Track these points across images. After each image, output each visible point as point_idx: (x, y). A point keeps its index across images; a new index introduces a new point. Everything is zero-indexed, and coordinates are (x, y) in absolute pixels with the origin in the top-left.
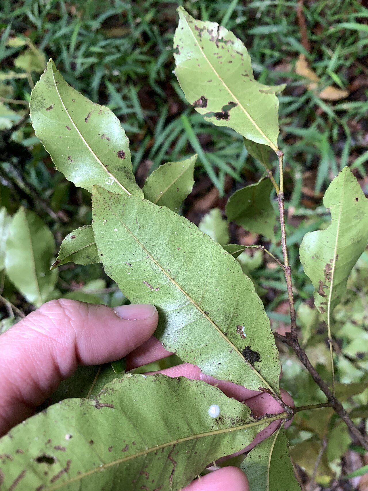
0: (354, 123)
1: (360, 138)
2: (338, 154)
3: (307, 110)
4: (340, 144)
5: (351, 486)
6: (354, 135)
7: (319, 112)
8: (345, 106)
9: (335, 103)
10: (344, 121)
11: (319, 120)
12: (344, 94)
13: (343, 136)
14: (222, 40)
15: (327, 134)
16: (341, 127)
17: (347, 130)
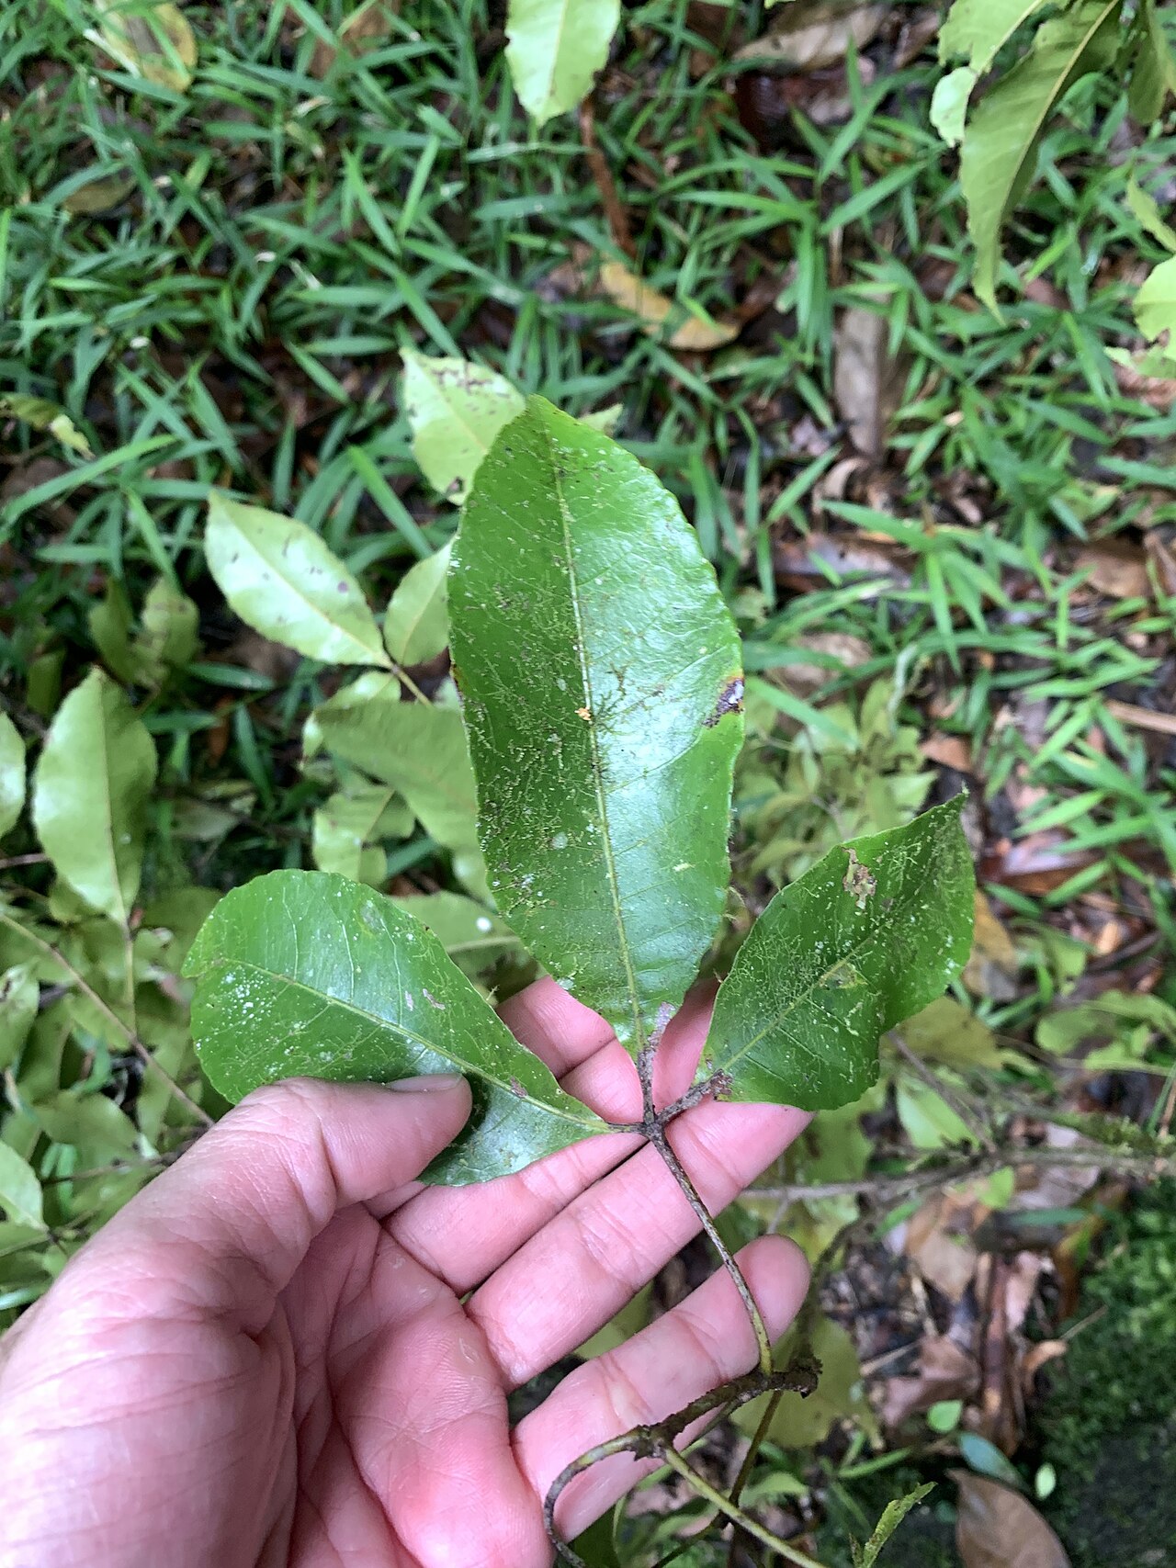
0: (763, 401)
1: (782, 438)
2: (737, 484)
3: (647, 384)
4: (738, 458)
5: (887, 1254)
6: (764, 430)
7: (673, 388)
8: (734, 367)
9: (710, 356)
10: (736, 402)
11: (681, 406)
12: (729, 332)
13: (739, 439)
14: (474, 382)
15: (703, 439)
16: (732, 416)
17: (747, 423)
